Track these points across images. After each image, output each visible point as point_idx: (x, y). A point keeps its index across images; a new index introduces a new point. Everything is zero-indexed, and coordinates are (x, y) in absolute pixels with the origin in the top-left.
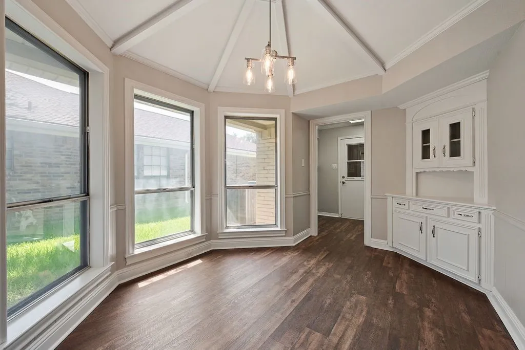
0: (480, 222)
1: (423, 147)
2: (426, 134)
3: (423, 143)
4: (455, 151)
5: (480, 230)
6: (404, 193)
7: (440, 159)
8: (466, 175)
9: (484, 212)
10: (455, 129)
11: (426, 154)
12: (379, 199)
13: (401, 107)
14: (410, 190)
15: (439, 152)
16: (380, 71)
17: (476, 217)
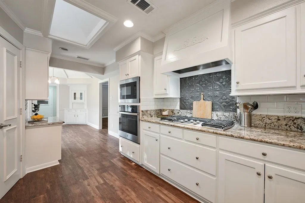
1: (74, 97)
2: (75, 94)
3: (74, 96)
4: (81, 98)
6: (69, 108)
7: (78, 100)
8: (83, 103)
10: (81, 94)
11: (75, 98)
13: (69, 86)
14: (71, 107)
15: (78, 98)
16: (67, 78)
17: (85, 111)
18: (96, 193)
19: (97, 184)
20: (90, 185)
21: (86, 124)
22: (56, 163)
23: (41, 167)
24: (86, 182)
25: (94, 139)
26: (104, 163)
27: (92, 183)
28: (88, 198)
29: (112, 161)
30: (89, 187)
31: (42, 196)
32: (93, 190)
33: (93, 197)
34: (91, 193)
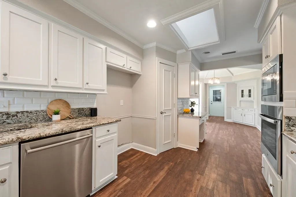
0: (255, 112)
1: (242, 94)
2: (242, 91)
4: (250, 96)
5: (255, 114)
6: (236, 106)
7: (246, 97)
8: (252, 102)
9: (256, 110)
10: (250, 91)
11: (242, 96)
12: (229, 108)
13: (236, 83)
14: (238, 105)
15: (246, 96)
16: (232, 76)
17: (254, 111)
18: (195, 191)
19: (204, 185)
20: (199, 181)
21: (255, 126)
22: (194, 149)
23: (188, 147)
24: (198, 176)
25: (248, 145)
26: (231, 174)
27: (202, 181)
28: (188, 188)
29: (244, 178)
30: (196, 181)
31: (172, 163)
32: (197, 186)
33: (191, 191)
34: (192, 187)
